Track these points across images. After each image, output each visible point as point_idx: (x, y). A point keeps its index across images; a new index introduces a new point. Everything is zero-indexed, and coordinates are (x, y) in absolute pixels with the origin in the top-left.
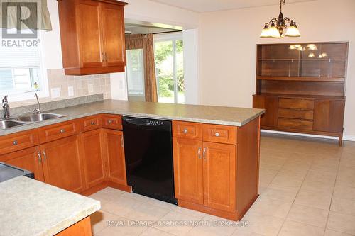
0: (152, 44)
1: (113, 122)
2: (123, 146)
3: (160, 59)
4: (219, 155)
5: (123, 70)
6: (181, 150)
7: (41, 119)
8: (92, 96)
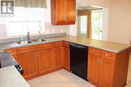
0: (91, 14)
1: (66, 44)
2: (69, 54)
3: (93, 21)
4: (107, 64)
5: (74, 24)
6: (91, 59)
7: (40, 41)
8: (62, 33)
